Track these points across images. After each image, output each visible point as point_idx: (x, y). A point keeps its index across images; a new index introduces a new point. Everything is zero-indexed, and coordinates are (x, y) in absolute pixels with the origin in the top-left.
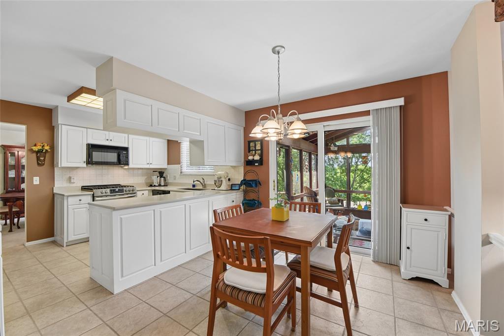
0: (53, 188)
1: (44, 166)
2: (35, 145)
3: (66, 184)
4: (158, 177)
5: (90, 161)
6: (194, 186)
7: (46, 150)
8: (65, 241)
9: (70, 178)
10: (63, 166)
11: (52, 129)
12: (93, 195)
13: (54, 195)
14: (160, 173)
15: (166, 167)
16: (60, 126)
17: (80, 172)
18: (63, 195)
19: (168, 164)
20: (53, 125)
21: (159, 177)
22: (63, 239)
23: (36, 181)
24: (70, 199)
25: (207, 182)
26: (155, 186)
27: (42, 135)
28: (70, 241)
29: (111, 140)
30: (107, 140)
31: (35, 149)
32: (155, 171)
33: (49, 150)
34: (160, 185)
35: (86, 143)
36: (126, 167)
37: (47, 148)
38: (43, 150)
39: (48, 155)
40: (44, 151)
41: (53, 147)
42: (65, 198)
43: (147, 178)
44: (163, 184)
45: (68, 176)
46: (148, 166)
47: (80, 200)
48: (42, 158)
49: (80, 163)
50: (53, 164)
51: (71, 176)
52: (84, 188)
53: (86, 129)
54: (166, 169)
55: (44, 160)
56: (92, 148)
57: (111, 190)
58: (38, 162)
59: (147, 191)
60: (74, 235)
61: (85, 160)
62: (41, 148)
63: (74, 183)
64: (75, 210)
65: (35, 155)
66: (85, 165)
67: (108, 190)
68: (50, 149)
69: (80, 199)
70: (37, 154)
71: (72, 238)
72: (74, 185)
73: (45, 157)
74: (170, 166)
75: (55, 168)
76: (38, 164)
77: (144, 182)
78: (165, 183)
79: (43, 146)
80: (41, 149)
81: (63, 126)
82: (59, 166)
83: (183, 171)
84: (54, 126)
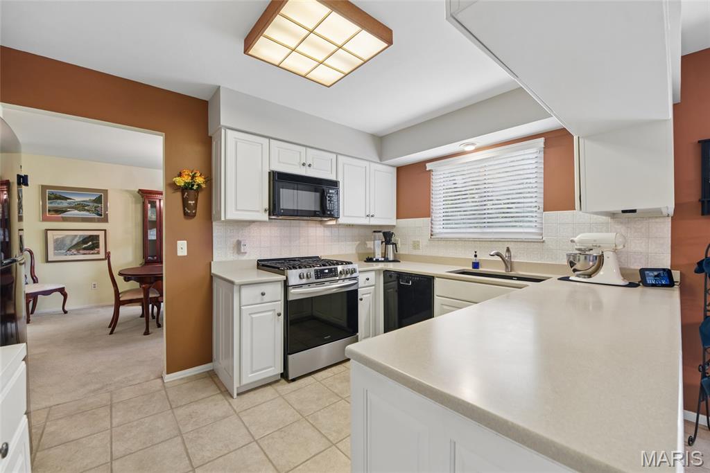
0: (210, 263)
1: (196, 217)
2: (180, 175)
3: (231, 256)
4: (382, 242)
5: (274, 209)
6: (476, 265)
7: (198, 185)
8: (236, 385)
9: (239, 243)
10: (229, 217)
11: (207, 143)
12: (286, 282)
13: (212, 277)
14: (385, 234)
15: (395, 224)
16: (223, 131)
17: (254, 231)
18: (232, 283)
19: (397, 218)
20: (209, 135)
21: (384, 243)
22: (232, 377)
23: (182, 248)
24: (245, 291)
25: (515, 257)
26: (377, 261)
27: (191, 154)
28: (245, 385)
29: (310, 165)
30: (304, 164)
31: (180, 181)
32: (376, 230)
33: (204, 186)
34: (386, 260)
35: (268, 171)
36: (333, 223)
37: (200, 180)
38: (193, 185)
39: (201, 196)
40: (195, 187)
41: (209, 180)
42: (236, 289)
43: (359, 244)
44: (391, 257)
45: (235, 240)
46: (366, 221)
47: (263, 294)
48: (192, 202)
49: (258, 211)
50: (210, 216)
51: (240, 239)
52: (263, 265)
53: (267, 140)
54: (394, 226)
55: (196, 204)
56: (279, 180)
57: (316, 271)
58: (184, 210)
59: (373, 273)
60: (252, 372)
61: (267, 207)
62: (188, 180)
63: (246, 253)
64: (253, 316)
65: (179, 194)
66: (265, 217)
67: (312, 271)
68: (206, 182)
69: (262, 291)
70: (183, 195)
71: (249, 378)
72: (245, 258)
73: (196, 200)
74: (403, 222)
75: (214, 223)
76: (185, 214)
77: (354, 252)
78: (395, 255)
79: (193, 177)
80: (189, 183)
81: (229, 132)
82: (223, 219)
83: (436, 231)
84: (211, 137)
